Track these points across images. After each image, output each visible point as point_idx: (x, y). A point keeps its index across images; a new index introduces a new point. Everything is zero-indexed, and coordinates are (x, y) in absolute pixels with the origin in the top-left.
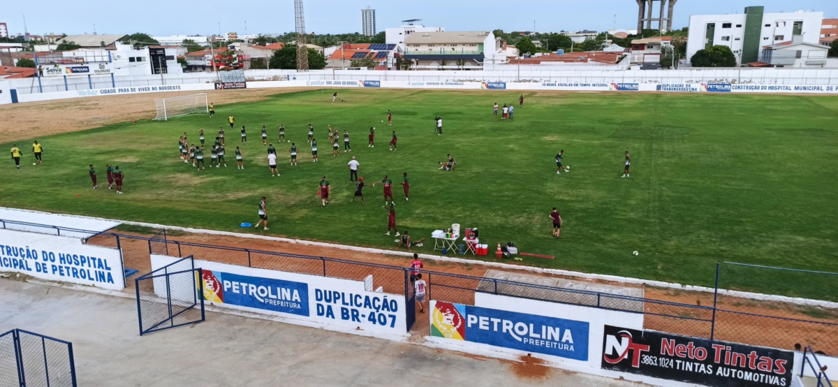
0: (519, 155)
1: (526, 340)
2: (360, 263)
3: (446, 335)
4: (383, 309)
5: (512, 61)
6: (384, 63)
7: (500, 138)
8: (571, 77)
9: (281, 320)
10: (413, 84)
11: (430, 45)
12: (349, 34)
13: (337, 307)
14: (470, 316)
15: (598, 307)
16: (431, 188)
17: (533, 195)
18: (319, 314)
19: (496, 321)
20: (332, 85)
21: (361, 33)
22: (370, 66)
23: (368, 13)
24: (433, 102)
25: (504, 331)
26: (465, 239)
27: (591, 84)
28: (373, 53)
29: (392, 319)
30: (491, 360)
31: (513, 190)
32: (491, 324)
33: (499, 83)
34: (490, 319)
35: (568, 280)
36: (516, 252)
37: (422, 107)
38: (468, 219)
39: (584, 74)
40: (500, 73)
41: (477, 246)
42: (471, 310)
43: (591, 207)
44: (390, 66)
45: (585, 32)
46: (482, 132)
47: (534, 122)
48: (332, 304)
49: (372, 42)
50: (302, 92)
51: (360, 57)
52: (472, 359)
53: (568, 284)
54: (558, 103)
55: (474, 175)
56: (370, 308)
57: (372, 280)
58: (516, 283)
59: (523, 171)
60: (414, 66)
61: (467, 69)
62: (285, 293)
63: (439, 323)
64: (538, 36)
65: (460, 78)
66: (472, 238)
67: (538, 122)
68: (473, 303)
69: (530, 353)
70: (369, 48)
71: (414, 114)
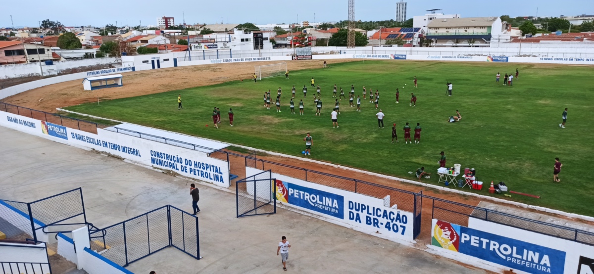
0: (515, 114)
1: (509, 259)
2: (382, 187)
3: (443, 246)
4: (396, 221)
5: (515, 40)
6: (411, 42)
7: (500, 100)
8: (567, 53)
9: (324, 219)
10: (432, 57)
11: (447, 28)
12: (386, 21)
13: (363, 215)
14: (463, 235)
15: (575, 240)
16: (440, 135)
17: (525, 146)
18: (350, 218)
19: (485, 241)
20: (371, 58)
21: (395, 20)
22: (400, 44)
23: (401, 5)
24: (446, 71)
25: (491, 249)
26: (464, 176)
27: (585, 59)
28: (403, 34)
29: (402, 228)
30: (479, 270)
31: (508, 141)
32: (481, 243)
33: (502, 57)
34: (480, 239)
35: (550, 217)
36: (506, 190)
37: (437, 74)
38: (468, 161)
39: (579, 51)
40: (504, 50)
41: (474, 182)
42: (465, 230)
43: (576, 159)
44: (415, 44)
45: (583, 16)
46: (486, 95)
47: (531, 89)
48: (360, 212)
49: (402, 26)
50: (349, 62)
51: (392, 37)
52: (463, 267)
53: (550, 220)
54: (553, 74)
55: (475, 128)
56: (387, 218)
57: (389, 199)
58: (504, 214)
59: (517, 127)
60: (433, 44)
61: (476, 46)
62: (328, 201)
63: (438, 236)
64: (540, 20)
65: (470, 53)
66: (469, 176)
67: (534, 89)
68: (467, 225)
69: (512, 269)
70: (400, 31)
71: (430, 79)
